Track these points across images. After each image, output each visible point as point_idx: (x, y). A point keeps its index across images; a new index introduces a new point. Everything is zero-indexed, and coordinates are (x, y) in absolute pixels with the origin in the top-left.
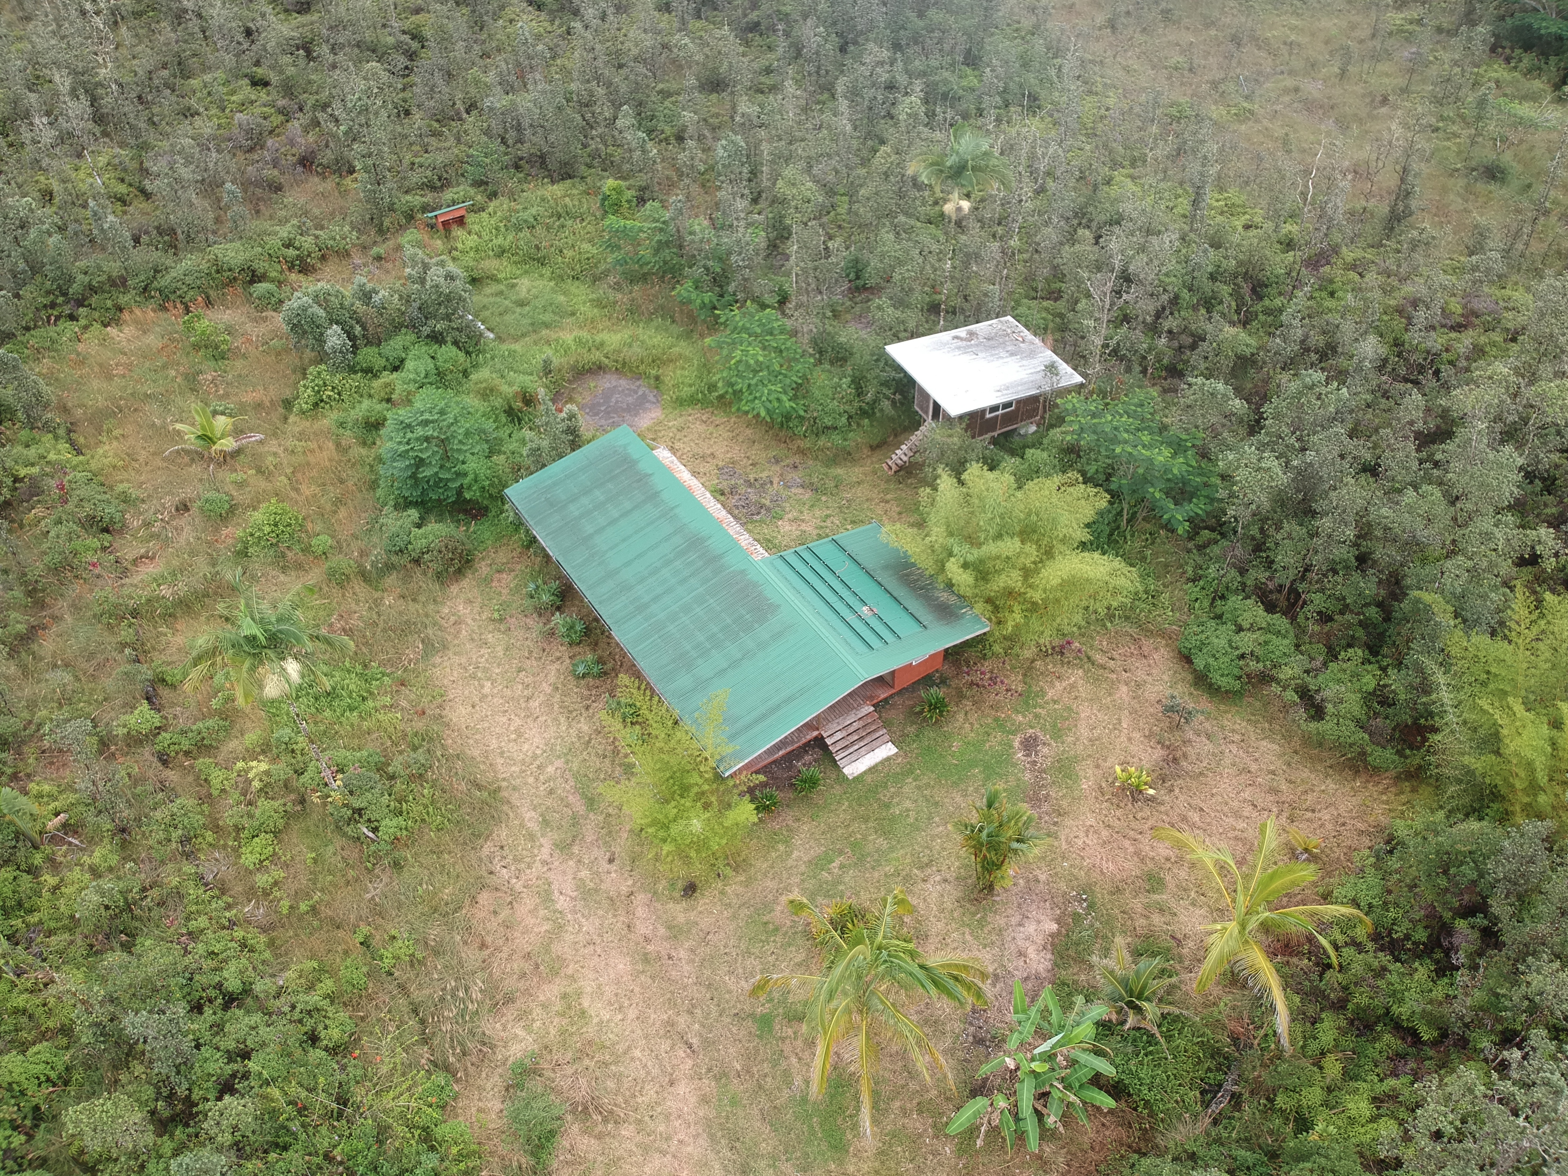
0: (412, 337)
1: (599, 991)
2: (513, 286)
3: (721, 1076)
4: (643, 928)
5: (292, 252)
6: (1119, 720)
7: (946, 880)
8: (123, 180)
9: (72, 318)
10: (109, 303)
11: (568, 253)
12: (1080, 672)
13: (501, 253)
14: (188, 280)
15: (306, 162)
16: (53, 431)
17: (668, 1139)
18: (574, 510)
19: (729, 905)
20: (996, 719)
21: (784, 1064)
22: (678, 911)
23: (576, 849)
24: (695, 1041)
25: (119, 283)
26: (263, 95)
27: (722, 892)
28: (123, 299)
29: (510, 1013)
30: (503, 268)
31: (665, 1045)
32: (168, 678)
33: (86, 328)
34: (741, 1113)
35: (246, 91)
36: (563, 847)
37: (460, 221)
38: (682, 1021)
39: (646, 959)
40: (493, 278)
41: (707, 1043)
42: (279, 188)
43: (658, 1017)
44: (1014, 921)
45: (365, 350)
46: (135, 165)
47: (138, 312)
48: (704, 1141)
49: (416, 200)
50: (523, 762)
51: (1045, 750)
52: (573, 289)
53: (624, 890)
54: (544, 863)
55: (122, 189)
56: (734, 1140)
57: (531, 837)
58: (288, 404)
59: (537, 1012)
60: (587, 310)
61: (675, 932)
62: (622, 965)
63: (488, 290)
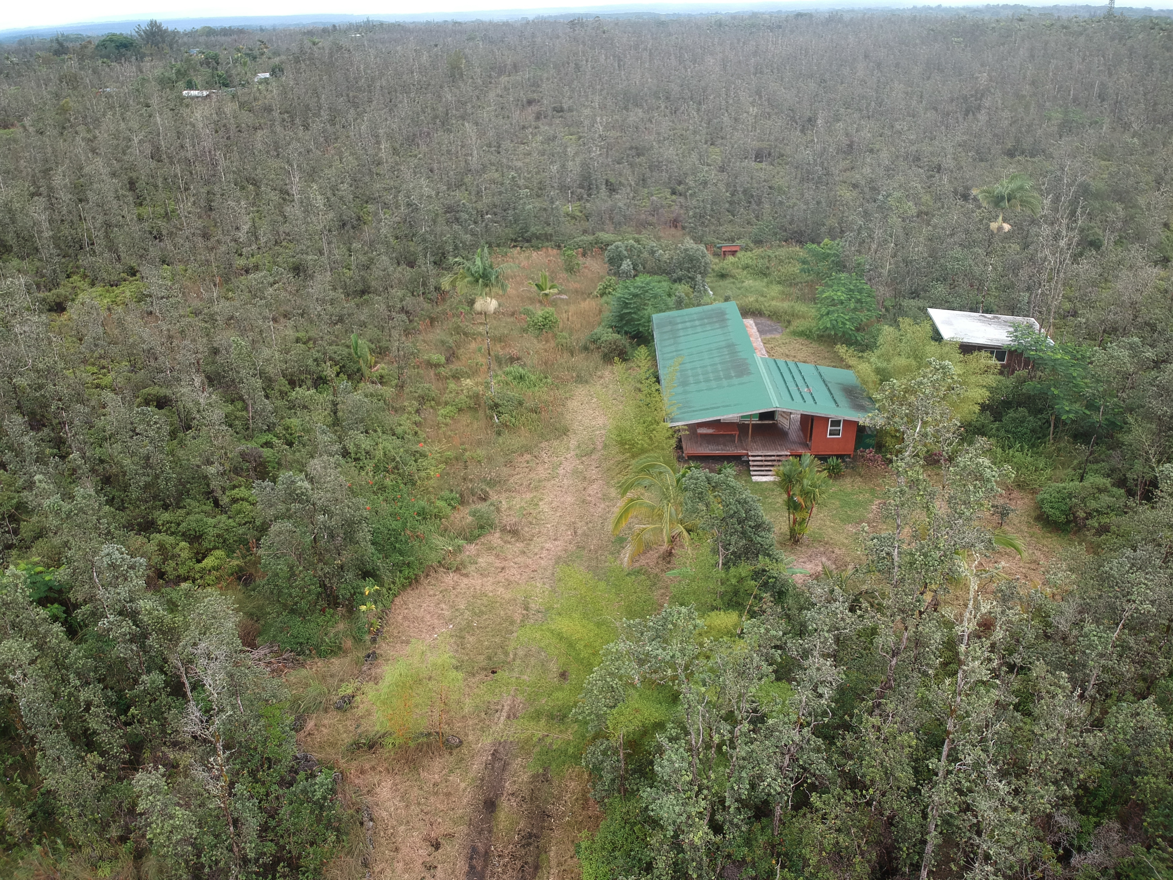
1: (551, 502)
2: (743, 282)
3: (581, 547)
8: (581, 212)
9: (520, 247)
10: (539, 244)
11: (782, 271)
13: (746, 267)
17: (536, 554)
18: (680, 326)
22: (614, 493)
23: (584, 459)
24: (579, 532)
28: (546, 244)
29: (504, 494)
30: (742, 274)
31: (564, 528)
36: (579, 456)
37: (734, 253)
38: (579, 524)
39: (583, 501)
40: (733, 277)
41: (585, 534)
43: (569, 519)
47: (549, 250)
48: (552, 562)
50: (587, 427)
52: (774, 287)
53: (594, 477)
54: (565, 458)
55: (579, 214)
57: (568, 449)
59: (517, 499)
60: (773, 294)
61: (605, 498)
62: (570, 499)
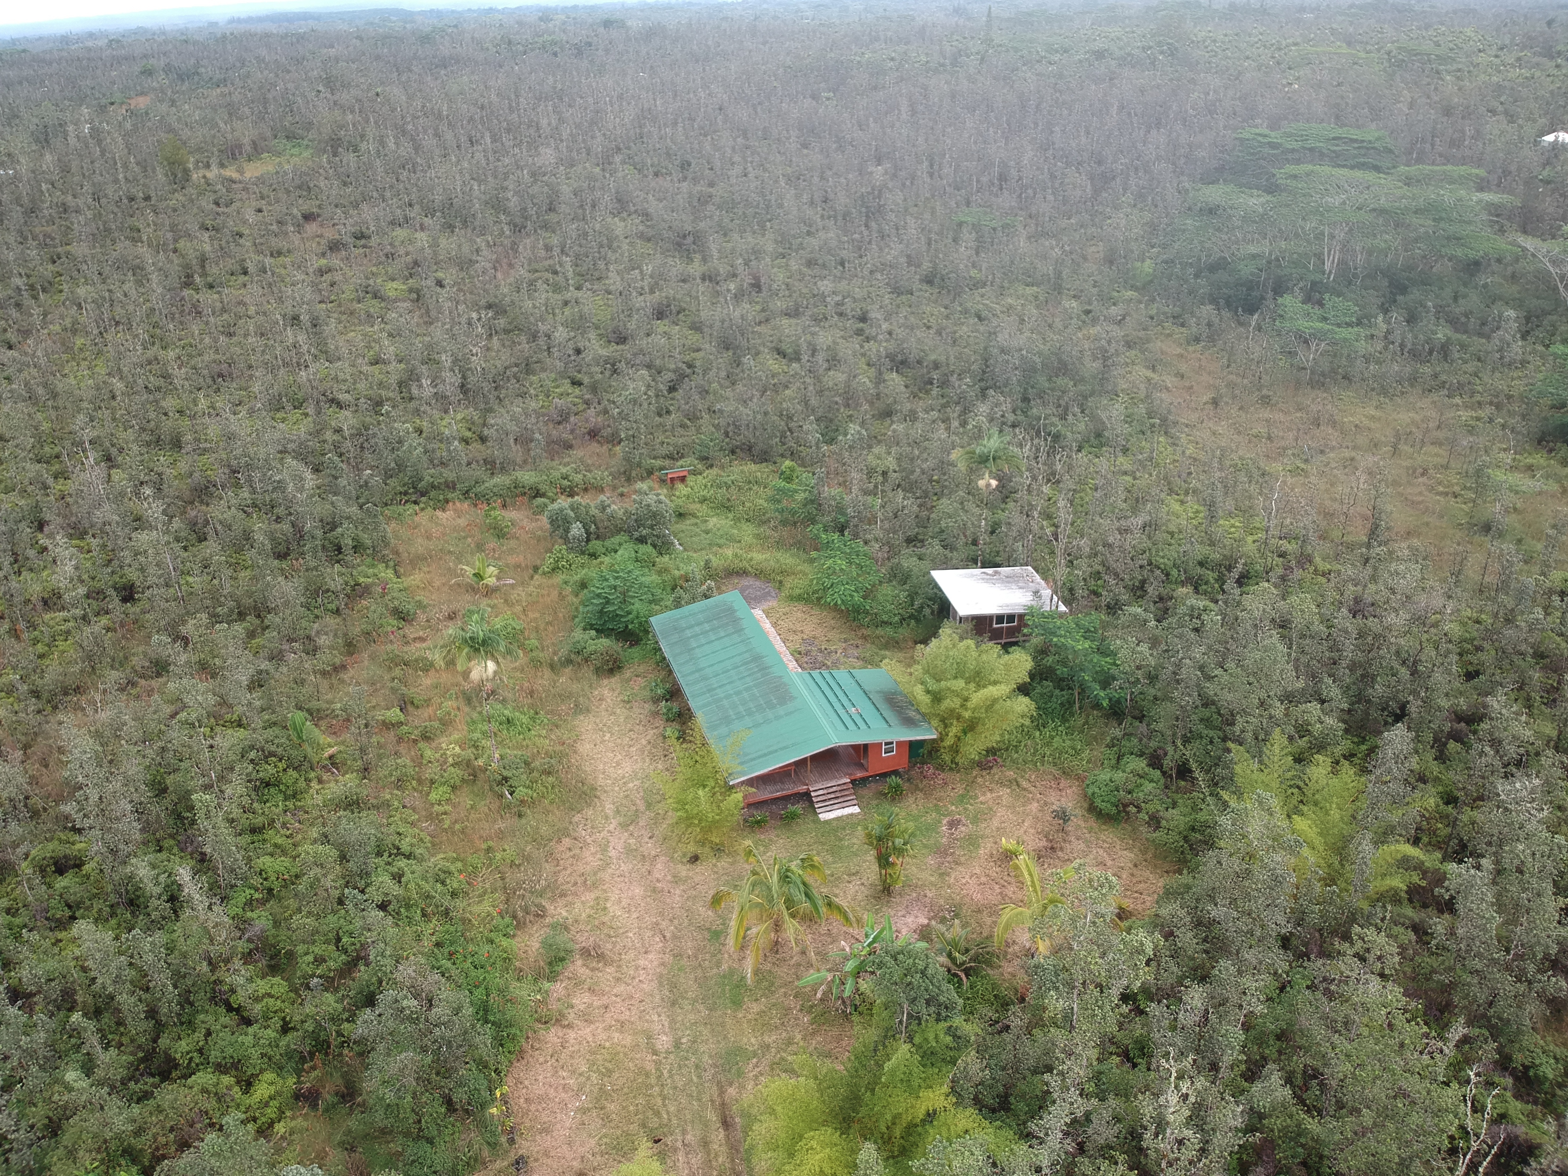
0: (626, 538)
1: (620, 901)
2: (706, 521)
3: (678, 956)
4: (657, 875)
5: (566, 483)
6: (1023, 821)
7: (863, 884)
8: (470, 430)
9: (415, 503)
10: (441, 497)
11: (747, 504)
12: (1008, 791)
13: (703, 500)
14: (495, 490)
15: (593, 434)
16: (386, 563)
17: (634, 978)
19: (717, 873)
20: (936, 805)
21: (719, 956)
22: (684, 870)
23: (631, 828)
25: (451, 486)
26: (577, 391)
27: (715, 865)
28: (450, 496)
29: (561, 902)
30: (702, 510)
31: (649, 933)
32: (415, 702)
33: (422, 509)
34: (683, 975)
35: (566, 386)
36: (624, 826)
37: (683, 479)
38: (664, 925)
39: (654, 890)
41: (675, 937)
42: (570, 447)
43: (649, 920)
44: (900, 914)
45: (594, 542)
46: (481, 421)
47: (458, 504)
48: (655, 984)
49: (658, 463)
50: (615, 779)
51: (963, 829)
52: (745, 527)
53: (653, 853)
54: (609, 831)
55: (469, 434)
56: (673, 986)
57: (607, 818)
58: (536, 569)
59: (578, 905)
60: (748, 539)
61: (677, 880)
62: (638, 891)
63: (688, 522)
